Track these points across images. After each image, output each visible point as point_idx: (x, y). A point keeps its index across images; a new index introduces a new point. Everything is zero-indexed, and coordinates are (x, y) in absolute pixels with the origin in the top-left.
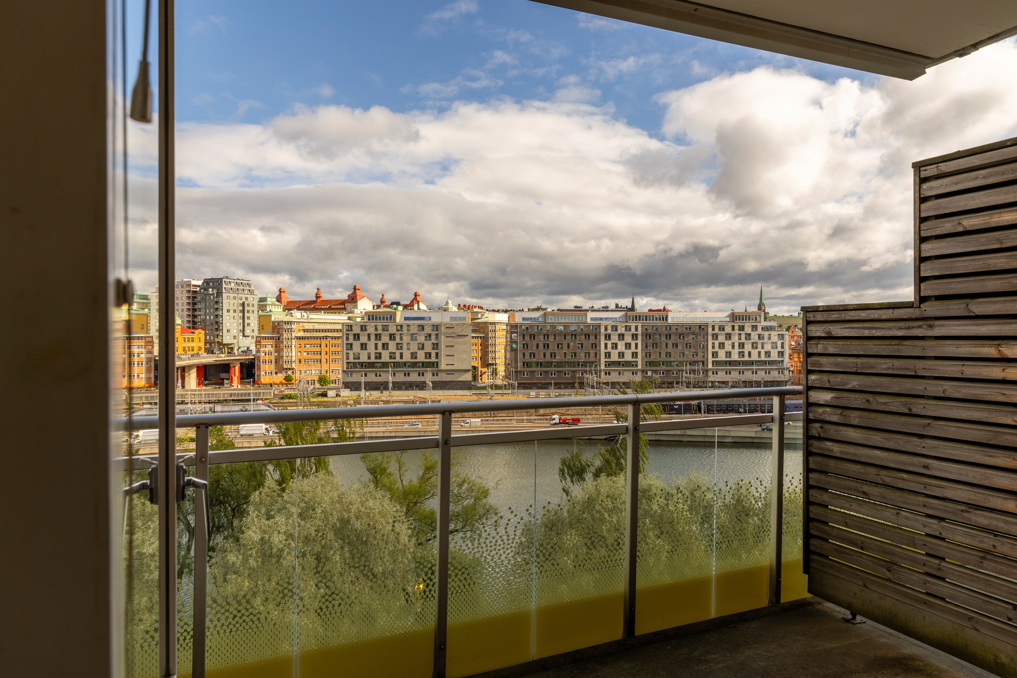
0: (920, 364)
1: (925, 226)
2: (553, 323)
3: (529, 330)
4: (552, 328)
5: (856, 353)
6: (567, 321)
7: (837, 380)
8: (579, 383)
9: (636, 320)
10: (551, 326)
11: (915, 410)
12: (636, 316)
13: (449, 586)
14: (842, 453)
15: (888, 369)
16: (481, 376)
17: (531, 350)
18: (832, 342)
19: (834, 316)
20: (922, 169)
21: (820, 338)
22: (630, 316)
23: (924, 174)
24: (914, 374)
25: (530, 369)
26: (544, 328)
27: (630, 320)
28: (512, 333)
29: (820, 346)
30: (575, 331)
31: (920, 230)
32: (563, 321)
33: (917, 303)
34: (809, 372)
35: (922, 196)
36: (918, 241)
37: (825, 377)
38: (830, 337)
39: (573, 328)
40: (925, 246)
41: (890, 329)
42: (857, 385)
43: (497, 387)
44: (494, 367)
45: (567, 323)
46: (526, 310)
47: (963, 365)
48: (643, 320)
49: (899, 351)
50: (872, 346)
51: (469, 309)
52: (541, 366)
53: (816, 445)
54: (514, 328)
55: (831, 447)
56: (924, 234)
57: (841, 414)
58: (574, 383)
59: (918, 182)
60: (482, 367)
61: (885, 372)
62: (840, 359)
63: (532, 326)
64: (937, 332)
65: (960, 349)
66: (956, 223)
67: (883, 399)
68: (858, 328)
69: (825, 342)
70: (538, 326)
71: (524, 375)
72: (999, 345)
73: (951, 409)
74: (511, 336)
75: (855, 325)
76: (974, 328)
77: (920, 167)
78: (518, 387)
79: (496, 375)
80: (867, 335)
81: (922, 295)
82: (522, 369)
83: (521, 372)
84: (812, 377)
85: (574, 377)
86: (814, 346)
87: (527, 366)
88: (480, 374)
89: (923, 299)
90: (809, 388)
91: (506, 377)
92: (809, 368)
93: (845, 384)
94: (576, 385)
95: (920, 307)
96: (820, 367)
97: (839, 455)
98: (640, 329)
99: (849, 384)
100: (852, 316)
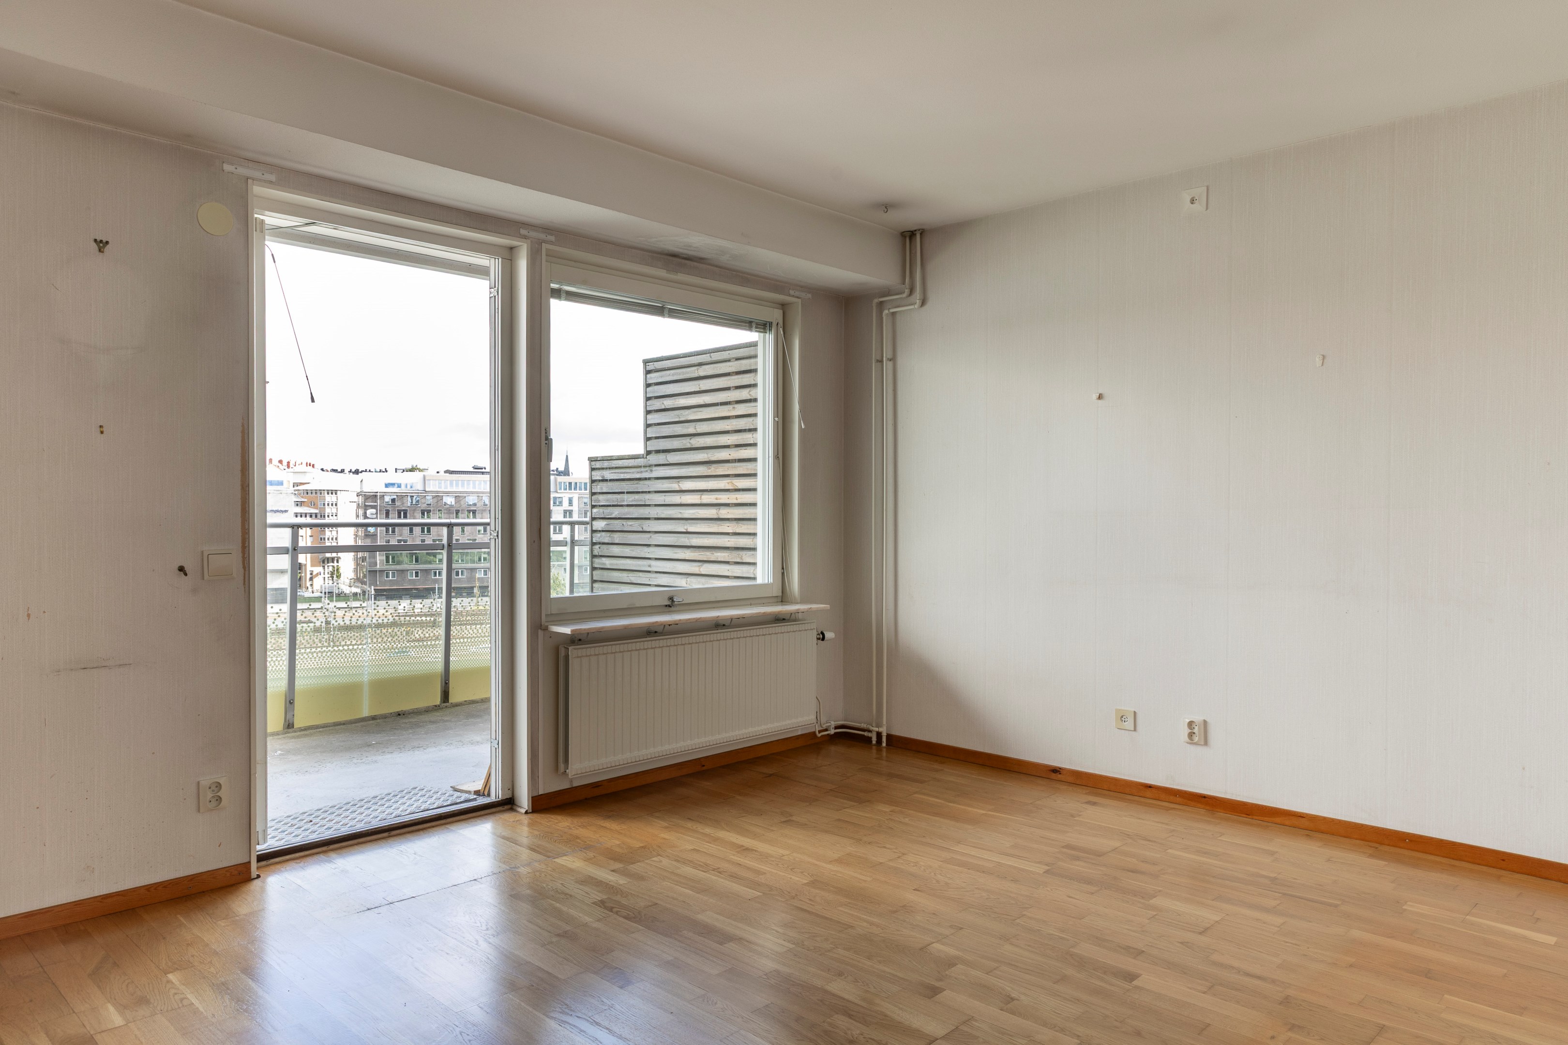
0: (647, 496)
1: (649, 403)
2: (437, 492)
3: (398, 503)
4: (435, 500)
5: (617, 491)
6: (460, 489)
7: (608, 512)
8: (480, 587)
9: (570, 489)
10: (434, 497)
11: (646, 529)
12: (570, 484)
13: (297, 657)
14: (611, 564)
15: (632, 501)
16: (311, 579)
17: (401, 535)
18: (605, 484)
19: (606, 464)
20: (647, 364)
21: (600, 481)
22: (560, 483)
23: (649, 368)
24: (644, 503)
25: (398, 567)
26: (423, 501)
27: (560, 489)
28: (366, 507)
29: (598, 486)
30: (475, 505)
31: (646, 406)
32: (454, 489)
33: (645, 455)
34: (593, 507)
35: (647, 383)
36: (645, 413)
37: (601, 510)
38: (604, 480)
39: (471, 500)
40: (649, 416)
41: (633, 473)
42: (618, 514)
43: (342, 596)
44: (335, 564)
45: (461, 492)
46: (391, 470)
47: (665, 496)
48: (580, 489)
49: (637, 488)
50: (625, 486)
51: (288, 466)
52: (417, 561)
53: (598, 562)
54: (370, 500)
55: (605, 562)
56: (649, 409)
57: (610, 536)
58: (472, 588)
59: (645, 372)
60: (312, 565)
61: (631, 503)
62: (610, 496)
63: (401, 497)
64: (654, 475)
65: (664, 485)
66: (661, 403)
67: (630, 523)
68: (618, 473)
69: (601, 484)
70: (412, 497)
71: (387, 577)
72: (679, 482)
73: (660, 525)
74: (365, 513)
75: (617, 471)
76: (669, 471)
77: (646, 363)
78: (375, 595)
79: (339, 577)
80: (622, 478)
81: (648, 450)
82: (385, 567)
83: (381, 571)
84: (595, 510)
85: (472, 579)
86: (595, 487)
87: (393, 561)
88: (309, 576)
89: (649, 453)
90: (593, 519)
91: (358, 580)
92: (593, 504)
93: (612, 514)
94: (476, 590)
95: (646, 458)
96: (599, 502)
97: (609, 567)
98: (575, 502)
99: (614, 513)
100: (615, 464)
